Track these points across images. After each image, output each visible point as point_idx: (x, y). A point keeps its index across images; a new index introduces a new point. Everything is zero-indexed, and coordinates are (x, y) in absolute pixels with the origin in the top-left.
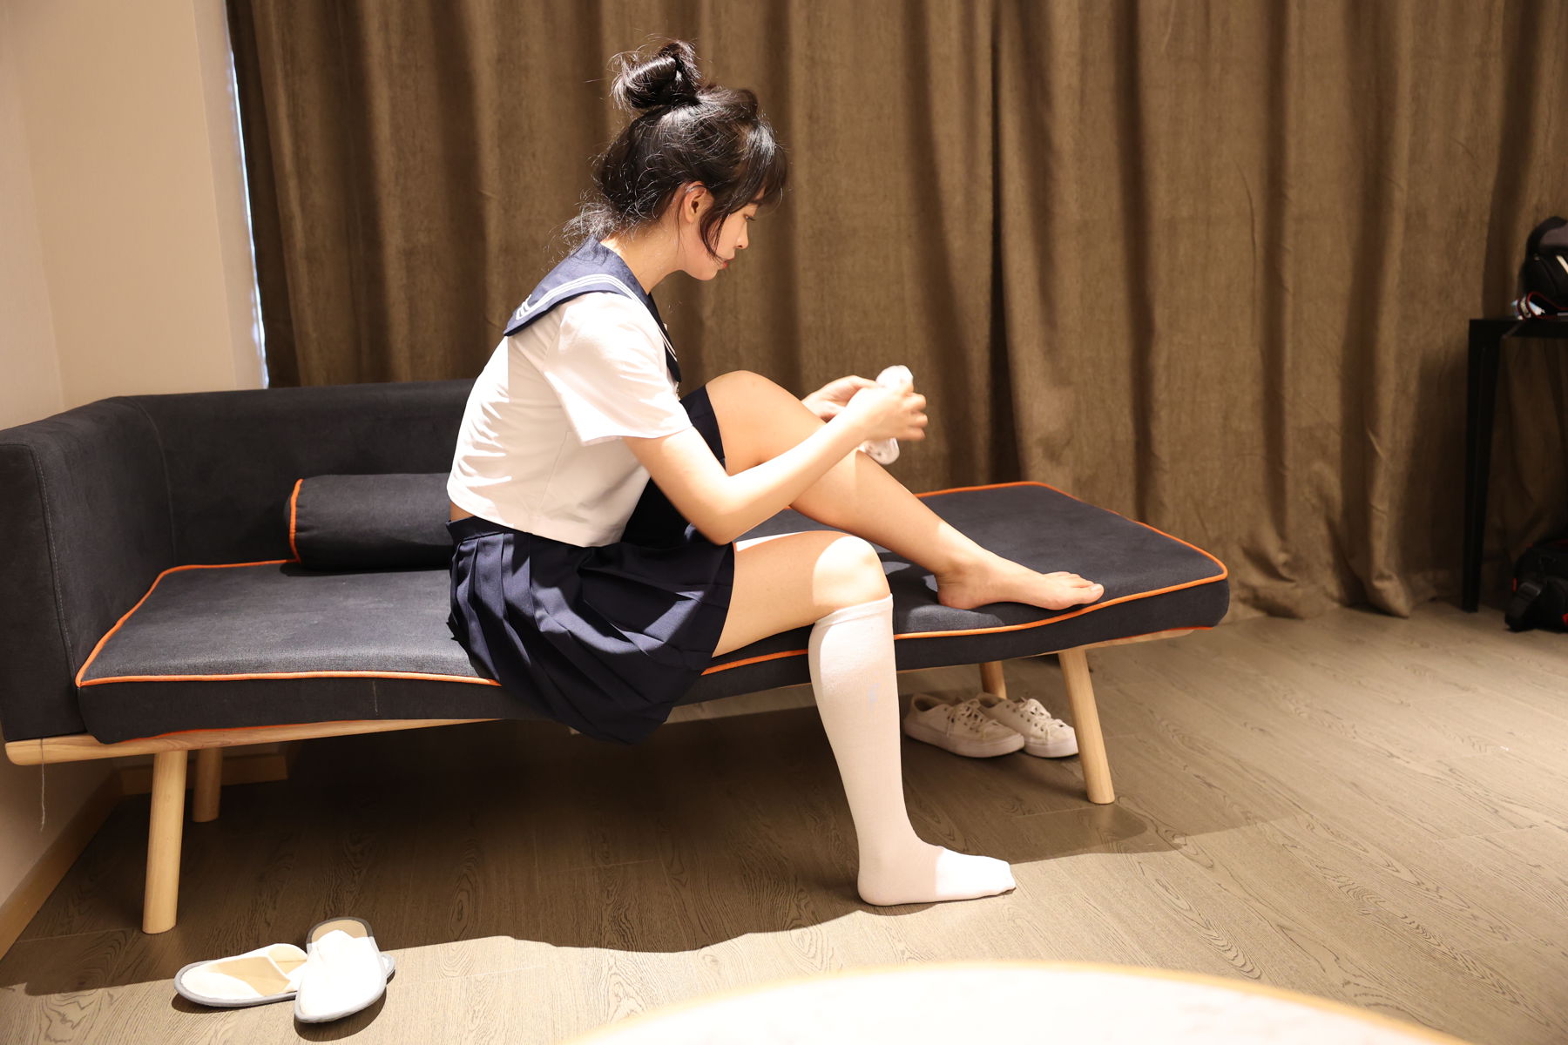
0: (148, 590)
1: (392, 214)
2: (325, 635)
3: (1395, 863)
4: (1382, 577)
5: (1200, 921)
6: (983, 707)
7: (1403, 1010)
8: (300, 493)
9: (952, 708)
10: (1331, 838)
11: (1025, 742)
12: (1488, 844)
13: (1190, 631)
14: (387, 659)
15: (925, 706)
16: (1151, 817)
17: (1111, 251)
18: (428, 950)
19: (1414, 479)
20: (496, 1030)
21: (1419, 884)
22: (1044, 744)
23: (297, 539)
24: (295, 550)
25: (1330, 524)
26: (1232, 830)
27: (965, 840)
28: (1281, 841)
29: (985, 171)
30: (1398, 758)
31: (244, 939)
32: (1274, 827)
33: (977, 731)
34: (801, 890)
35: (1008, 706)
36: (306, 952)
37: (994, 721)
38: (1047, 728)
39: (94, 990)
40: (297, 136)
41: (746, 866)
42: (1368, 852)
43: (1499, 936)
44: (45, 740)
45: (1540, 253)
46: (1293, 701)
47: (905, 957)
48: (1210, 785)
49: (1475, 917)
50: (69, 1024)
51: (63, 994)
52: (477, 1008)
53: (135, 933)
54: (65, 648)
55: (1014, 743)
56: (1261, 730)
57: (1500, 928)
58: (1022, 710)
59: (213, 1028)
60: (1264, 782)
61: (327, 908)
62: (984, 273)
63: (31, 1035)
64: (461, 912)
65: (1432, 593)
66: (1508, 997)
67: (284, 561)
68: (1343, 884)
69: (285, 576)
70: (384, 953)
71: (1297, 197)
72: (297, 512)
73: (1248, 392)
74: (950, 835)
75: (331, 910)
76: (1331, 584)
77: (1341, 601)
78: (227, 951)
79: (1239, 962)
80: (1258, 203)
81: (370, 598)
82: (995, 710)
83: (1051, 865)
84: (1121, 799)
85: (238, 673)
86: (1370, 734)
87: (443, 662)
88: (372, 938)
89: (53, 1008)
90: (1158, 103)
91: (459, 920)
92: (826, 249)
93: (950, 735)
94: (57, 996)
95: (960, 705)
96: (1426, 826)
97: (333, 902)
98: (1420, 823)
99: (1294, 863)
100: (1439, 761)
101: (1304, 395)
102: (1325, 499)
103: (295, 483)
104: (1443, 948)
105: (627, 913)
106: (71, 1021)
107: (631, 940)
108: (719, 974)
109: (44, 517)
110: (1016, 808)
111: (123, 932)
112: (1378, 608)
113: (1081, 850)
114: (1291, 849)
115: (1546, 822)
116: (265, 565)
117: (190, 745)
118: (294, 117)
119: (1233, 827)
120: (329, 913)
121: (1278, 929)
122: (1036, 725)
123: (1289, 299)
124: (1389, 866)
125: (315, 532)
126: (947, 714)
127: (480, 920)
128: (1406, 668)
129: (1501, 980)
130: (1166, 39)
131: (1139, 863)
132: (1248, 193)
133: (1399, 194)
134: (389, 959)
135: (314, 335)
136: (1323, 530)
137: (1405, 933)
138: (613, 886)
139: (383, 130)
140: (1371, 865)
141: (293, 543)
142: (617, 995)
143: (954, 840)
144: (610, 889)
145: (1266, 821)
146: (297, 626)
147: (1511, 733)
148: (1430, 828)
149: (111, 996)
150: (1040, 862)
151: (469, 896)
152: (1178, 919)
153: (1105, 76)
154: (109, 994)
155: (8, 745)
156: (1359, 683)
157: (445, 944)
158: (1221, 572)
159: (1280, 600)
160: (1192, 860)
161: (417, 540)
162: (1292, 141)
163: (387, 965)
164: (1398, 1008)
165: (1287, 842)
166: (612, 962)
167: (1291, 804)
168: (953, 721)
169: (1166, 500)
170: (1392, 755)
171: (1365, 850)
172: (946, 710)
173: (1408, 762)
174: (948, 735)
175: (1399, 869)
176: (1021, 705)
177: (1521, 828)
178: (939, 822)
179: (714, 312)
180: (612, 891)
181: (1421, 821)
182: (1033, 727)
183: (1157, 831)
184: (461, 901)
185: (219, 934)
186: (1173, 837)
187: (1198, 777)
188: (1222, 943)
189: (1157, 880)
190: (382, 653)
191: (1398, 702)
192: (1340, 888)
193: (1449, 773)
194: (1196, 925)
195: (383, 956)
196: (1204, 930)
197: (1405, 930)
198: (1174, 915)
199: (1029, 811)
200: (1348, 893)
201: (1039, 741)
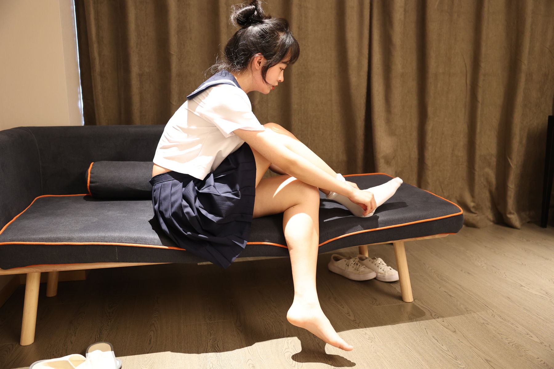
0: (30, 205)
1: (134, 59)
2: (98, 227)
3: (530, 333)
4: (510, 213)
5: (453, 356)
6: (360, 261)
9: (348, 261)
10: (502, 320)
11: (377, 275)
13: (448, 235)
14: (122, 238)
15: (337, 259)
16: (428, 309)
17: (412, 85)
18: (136, 356)
19: (523, 176)
21: (541, 343)
22: (384, 276)
23: (90, 186)
24: (89, 191)
25: (491, 192)
26: (461, 316)
27: (354, 316)
28: (482, 321)
29: (366, 51)
30: (525, 287)
31: (61, 349)
32: (478, 315)
33: (358, 270)
35: (370, 261)
36: (85, 357)
37: (364, 266)
38: (385, 270)
40: (98, 28)
41: (266, 324)
46: (480, 261)
48: (451, 296)
53: (17, 345)
55: (372, 276)
56: (469, 273)
58: (375, 262)
60: (472, 295)
61: (96, 336)
62: (364, 91)
64: (150, 341)
65: (528, 220)
67: (86, 195)
69: (85, 201)
70: (118, 358)
71: (484, 66)
72: (90, 175)
73: (462, 141)
74: (348, 313)
75: (98, 337)
76: (490, 215)
77: (493, 222)
78: (53, 355)
80: (469, 68)
81: (118, 211)
82: (365, 262)
83: (389, 327)
84: (416, 300)
85: (60, 242)
86: (512, 276)
87: (145, 239)
88: (113, 352)
90: (433, 27)
91: (150, 344)
92: (303, 80)
93: (347, 271)
95: (351, 259)
96: (540, 317)
97: (99, 334)
98: (537, 316)
99: (488, 331)
100: (541, 289)
101: (483, 143)
102: (489, 183)
103: (90, 164)
105: (218, 343)
107: (219, 356)
110: (374, 303)
111: (12, 344)
112: (509, 225)
113: (401, 322)
114: (486, 325)
116: (78, 196)
117: (42, 270)
118: (97, 19)
119: (462, 314)
120: (97, 339)
121: (485, 361)
122: (381, 269)
123: (480, 105)
124: (528, 334)
125: (97, 184)
126: (345, 263)
127: (158, 344)
128: (522, 250)
130: (437, 3)
131: (425, 329)
132: (465, 64)
133: (524, 66)
134: (119, 361)
135: (102, 106)
136: (488, 194)
137: (539, 366)
138: (213, 331)
140: (520, 334)
141: (88, 188)
143: (350, 316)
144: (211, 332)
145: (475, 312)
146: (86, 223)
148: (544, 319)
150: (385, 326)
151: (154, 332)
152: (443, 355)
153: (413, 16)
156: (504, 255)
157: (143, 355)
158: (460, 211)
159: (471, 220)
160: (447, 328)
161: (139, 188)
162: (483, 44)
163: (118, 364)
165: (484, 322)
166: (211, 365)
167: (484, 305)
168: (348, 266)
169: (429, 181)
170: (522, 286)
171: (517, 327)
172: (345, 261)
173: (529, 289)
174: (346, 271)
175: (532, 336)
176: (375, 260)
178: (343, 308)
179: (259, 102)
180: (212, 333)
181: (538, 315)
182: (380, 269)
183: (431, 315)
184: (151, 335)
185: (51, 347)
186: (438, 318)
187: (445, 292)
188: (463, 367)
189: (433, 337)
190: (120, 235)
191: (521, 263)
192: (509, 343)
193: (546, 294)
194: (451, 358)
195: (117, 360)
196: (455, 360)
197: (539, 364)
198: (442, 353)
199: (379, 304)
200: (512, 345)
201: (382, 275)
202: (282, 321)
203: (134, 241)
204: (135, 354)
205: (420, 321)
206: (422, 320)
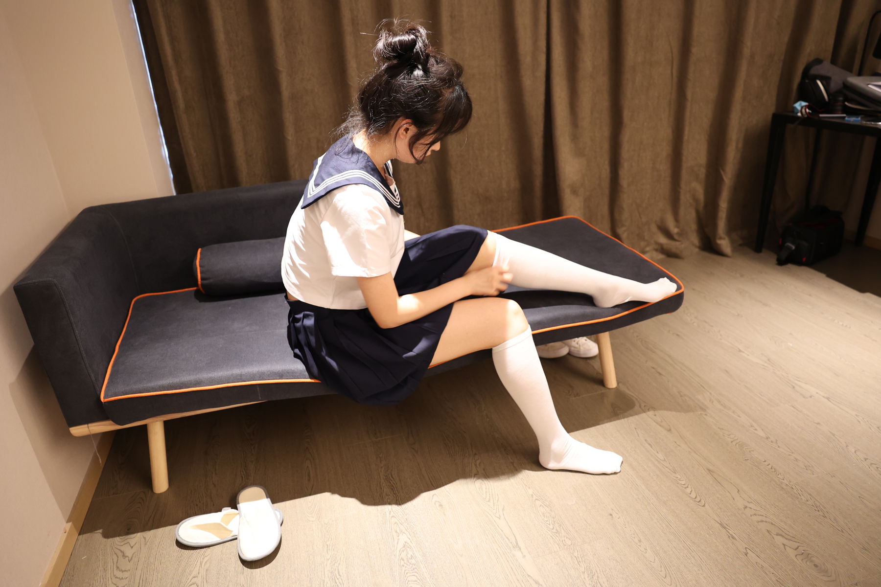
0: (128, 315)
3: (754, 424)
4: (721, 238)
5: (670, 468)
7: (774, 525)
8: (201, 259)
10: (722, 408)
12: (792, 408)
16: (635, 396)
17: (603, 81)
18: (296, 500)
19: (736, 189)
20: (340, 559)
21: (767, 438)
22: (578, 351)
23: (202, 285)
25: (697, 212)
28: (699, 411)
29: (543, 44)
30: (743, 352)
32: (693, 400)
34: (476, 454)
36: (237, 509)
38: (580, 343)
39: (136, 534)
40: (172, 38)
41: (445, 438)
42: (740, 417)
43: (809, 472)
44: (90, 425)
45: (808, 77)
46: (689, 315)
47: (534, 499)
48: (660, 374)
49: (796, 460)
50: (127, 558)
51: (121, 537)
52: (328, 543)
53: (150, 493)
54: (92, 381)
56: (678, 335)
57: (810, 467)
59: (199, 561)
60: (684, 371)
61: (242, 473)
62: (541, 98)
63: (109, 567)
64: (309, 475)
65: (741, 242)
66: (821, 513)
67: (194, 288)
68: (732, 440)
69: (198, 301)
70: (275, 505)
71: (696, 51)
72: (200, 269)
73: (665, 150)
76: (695, 239)
77: (700, 248)
78: (197, 505)
79: (693, 495)
80: (676, 54)
84: (620, 384)
86: (728, 336)
88: (269, 499)
89: (118, 547)
91: (309, 480)
94: (118, 538)
96: (763, 398)
98: (760, 396)
99: (707, 426)
100: (762, 354)
101: (691, 150)
102: (696, 200)
103: (197, 252)
104: (785, 481)
105: (392, 473)
106: (127, 557)
108: (445, 515)
109: (69, 317)
110: (570, 393)
111: (144, 492)
112: (718, 252)
114: (705, 416)
115: (817, 393)
116: (186, 292)
117: (165, 419)
118: (170, 29)
121: (707, 471)
123: (688, 104)
124: (752, 426)
125: (211, 281)
127: (319, 478)
128: (737, 291)
129: (816, 502)
131: (635, 429)
132: (671, 48)
133: (746, 51)
134: (279, 512)
136: (693, 214)
137: (767, 472)
138: (382, 454)
139: (221, 37)
140: (743, 425)
142: (396, 532)
144: (381, 456)
146: (211, 350)
147: (791, 334)
148: (767, 401)
149: (145, 538)
151: (310, 461)
152: (660, 467)
154: (144, 537)
155: (71, 429)
156: (717, 301)
157: (305, 498)
159: (674, 250)
160: (660, 426)
162: (696, 21)
163: (279, 516)
164: (772, 524)
165: (701, 411)
167: (699, 385)
169: (625, 206)
170: (740, 351)
171: (739, 416)
173: (748, 355)
175: (757, 428)
177: (807, 398)
181: (761, 395)
183: (640, 406)
184: (308, 467)
185: (191, 493)
186: (649, 410)
187: (653, 368)
188: (683, 483)
189: (646, 440)
190: (260, 370)
191: (737, 314)
192: (732, 442)
193: (768, 362)
194: (669, 471)
195: (276, 510)
196: (674, 474)
197: (767, 470)
198: (658, 465)
199: (577, 394)
200: (736, 445)
201: (576, 349)
202: (464, 431)
203: (279, 376)
204: (295, 498)
205: (627, 417)
206: (631, 415)
